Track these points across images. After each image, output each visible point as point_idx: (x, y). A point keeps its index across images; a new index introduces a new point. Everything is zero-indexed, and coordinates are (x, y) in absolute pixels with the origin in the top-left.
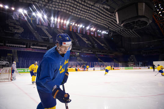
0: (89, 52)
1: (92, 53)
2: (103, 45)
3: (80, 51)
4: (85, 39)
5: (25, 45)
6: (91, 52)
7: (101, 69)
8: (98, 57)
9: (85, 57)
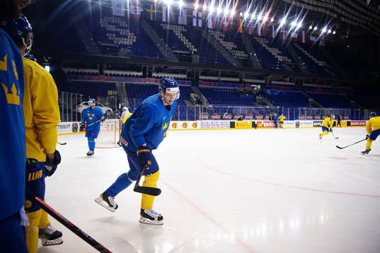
0: (286, 81)
1: (293, 84)
4: (274, 52)
5: (141, 71)
6: (290, 83)
7: (315, 124)
8: (308, 94)
9: (276, 94)
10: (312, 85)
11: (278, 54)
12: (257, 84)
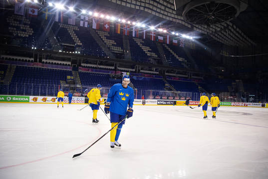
0: (153, 71)
1: (157, 73)
2: (180, 59)
3: (134, 70)
4: (146, 49)
5: (32, 57)
6: (155, 73)
7: (159, 103)
8: (167, 80)
9: (141, 79)
10: (172, 74)
11: (149, 51)
12: (127, 71)
